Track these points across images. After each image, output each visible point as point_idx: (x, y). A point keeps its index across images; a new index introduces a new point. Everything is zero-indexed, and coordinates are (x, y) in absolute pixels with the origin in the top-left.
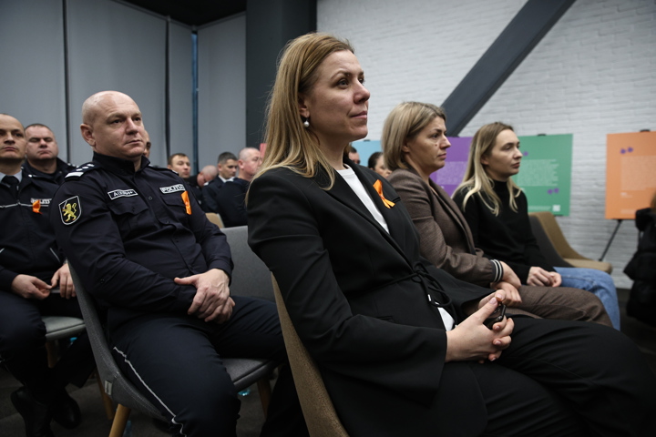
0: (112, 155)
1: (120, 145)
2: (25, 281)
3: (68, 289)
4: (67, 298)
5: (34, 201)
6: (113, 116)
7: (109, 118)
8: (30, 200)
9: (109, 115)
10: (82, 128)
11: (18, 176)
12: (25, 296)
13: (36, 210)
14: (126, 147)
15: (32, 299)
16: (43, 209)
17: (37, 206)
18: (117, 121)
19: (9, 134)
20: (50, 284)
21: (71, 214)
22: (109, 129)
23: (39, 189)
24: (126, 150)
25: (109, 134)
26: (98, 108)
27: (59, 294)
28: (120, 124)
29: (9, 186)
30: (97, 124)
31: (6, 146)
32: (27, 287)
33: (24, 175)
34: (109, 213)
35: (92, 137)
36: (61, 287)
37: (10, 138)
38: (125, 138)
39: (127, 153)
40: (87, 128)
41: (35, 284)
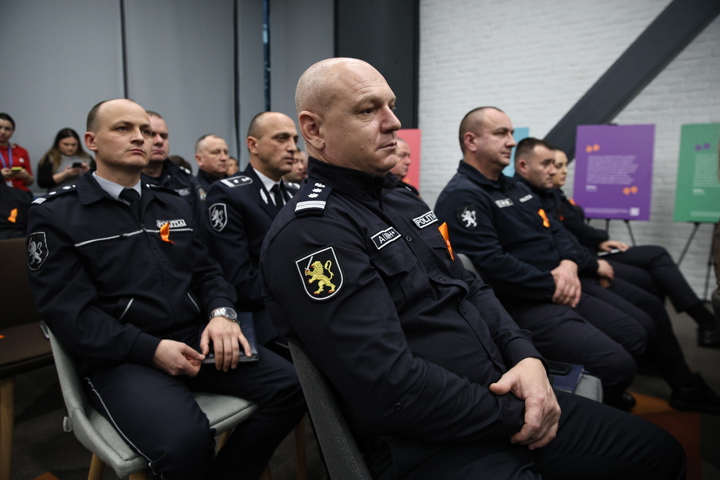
0: (353, 167)
1: (371, 149)
2: (170, 349)
3: (227, 358)
4: (225, 370)
5: (162, 225)
6: (365, 100)
7: (360, 103)
8: (156, 223)
9: (360, 97)
10: (304, 117)
11: (138, 188)
12: (173, 373)
13: (165, 238)
14: (380, 153)
15: (183, 377)
16: (173, 235)
17: (165, 232)
18: (369, 111)
19: (137, 129)
20: (201, 352)
21: (325, 281)
22: (356, 122)
23: (162, 205)
24: (377, 160)
25: (356, 130)
26: (340, 85)
27: (213, 365)
28: (372, 114)
29: (128, 204)
30: (334, 113)
31: (134, 147)
32: (175, 360)
33: (143, 187)
34: (377, 275)
35: (317, 134)
36: (217, 356)
37: (140, 136)
38: (379, 138)
39: (379, 165)
40: (311, 119)
41: (185, 354)
